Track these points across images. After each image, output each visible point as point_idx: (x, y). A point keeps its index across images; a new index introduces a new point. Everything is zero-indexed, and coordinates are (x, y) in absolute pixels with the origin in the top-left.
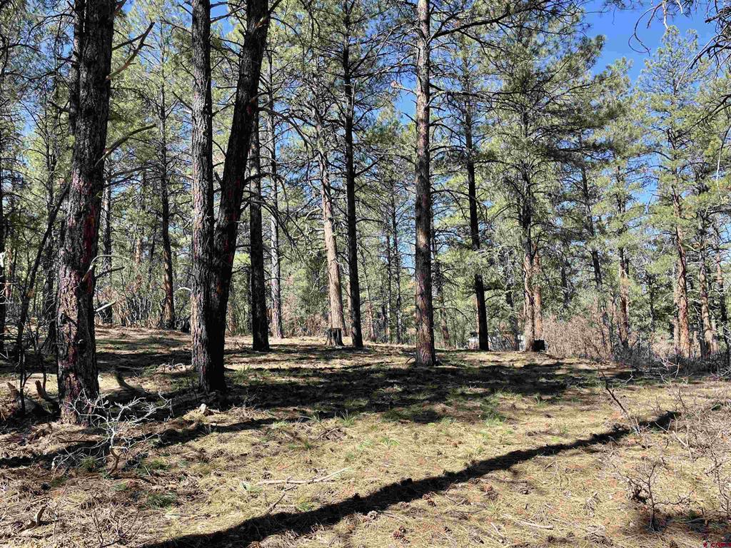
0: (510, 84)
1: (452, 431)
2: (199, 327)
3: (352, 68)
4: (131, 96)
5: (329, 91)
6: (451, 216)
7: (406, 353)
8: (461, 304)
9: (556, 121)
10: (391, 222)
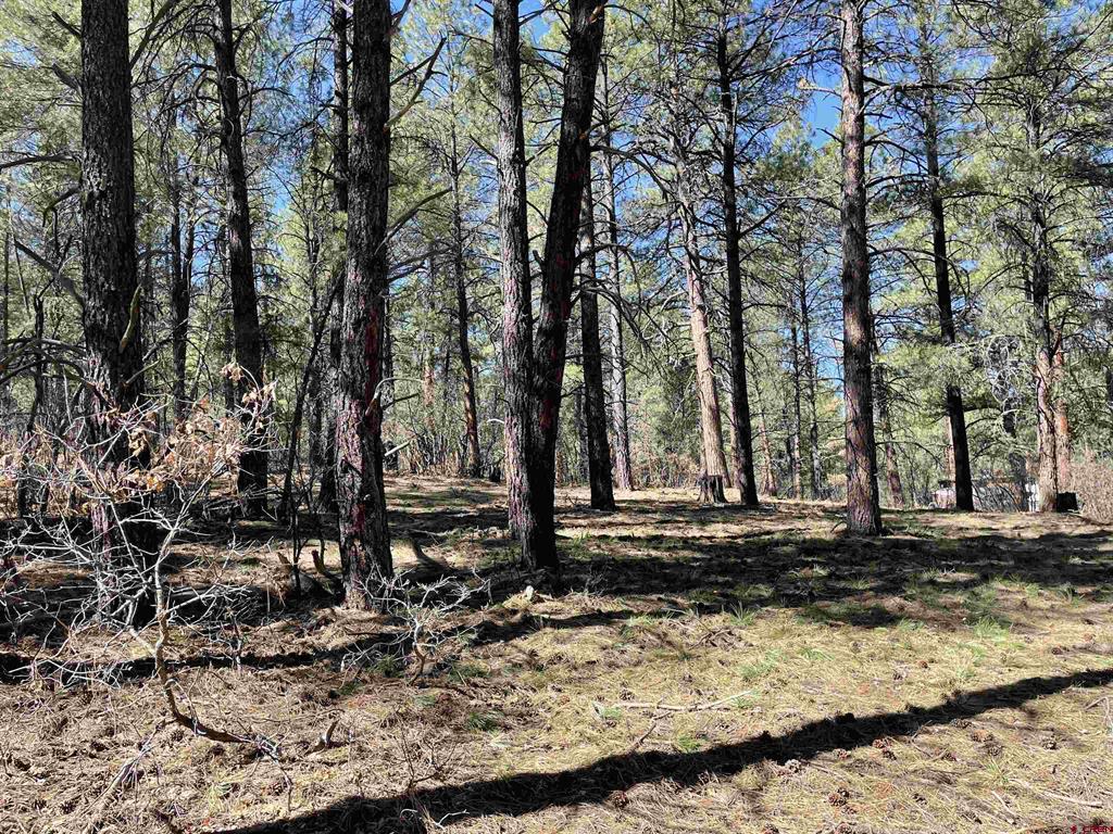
0: (1005, 60)
1: (916, 641)
2: (518, 475)
3: (733, 65)
4: (412, 146)
5: (696, 107)
6: (902, 290)
7: (830, 514)
8: (920, 434)
9: (1092, 117)
10: (799, 305)
